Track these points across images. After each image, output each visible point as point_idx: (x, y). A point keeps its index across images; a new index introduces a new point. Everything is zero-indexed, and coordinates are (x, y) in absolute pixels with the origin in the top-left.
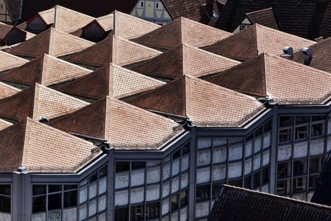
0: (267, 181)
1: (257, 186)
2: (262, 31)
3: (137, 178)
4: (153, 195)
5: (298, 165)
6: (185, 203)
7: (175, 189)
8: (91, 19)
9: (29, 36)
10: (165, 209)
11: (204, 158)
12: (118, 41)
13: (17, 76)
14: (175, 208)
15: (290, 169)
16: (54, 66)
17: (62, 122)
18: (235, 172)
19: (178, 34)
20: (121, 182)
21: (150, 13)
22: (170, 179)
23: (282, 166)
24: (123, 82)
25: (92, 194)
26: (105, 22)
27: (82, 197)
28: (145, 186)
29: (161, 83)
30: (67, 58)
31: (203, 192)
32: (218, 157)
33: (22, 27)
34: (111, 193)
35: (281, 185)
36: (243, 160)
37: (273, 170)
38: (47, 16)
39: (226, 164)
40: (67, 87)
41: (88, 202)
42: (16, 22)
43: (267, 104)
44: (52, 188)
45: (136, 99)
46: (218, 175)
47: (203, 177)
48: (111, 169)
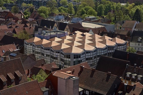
0: (106, 55)
1: (105, 55)
2: (106, 36)
3: (89, 54)
4: (91, 57)
5: (110, 53)
6: (96, 57)
7: (94, 56)
8: (82, 33)
9: (73, 35)
10: (93, 58)
11: (98, 52)
12: (87, 36)
13: (71, 40)
14: (94, 58)
15: (109, 54)
16: (77, 39)
17: (78, 46)
18: (102, 54)
19: (95, 36)
20: (87, 54)
21: (91, 33)
22: (94, 54)
23: (108, 53)
24: (87, 42)
25: (83, 56)
26: (85, 34)
27: (81, 57)
28: (90, 55)
29: (92, 42)
30: (79, 38)
31: (98, 56)
32: (100, 52)
33: (72, 33)
34: (85, 56)
35: (108, 55)
36: (103, 52)
37: (107, 54)
38: (76, 32)
39: (101, 53)
40: (79, 42)
41: (82, 57)
42: (71, 32)
43: (106, 45)
44: (77, 55)
45: (89, 44)
46: (100, 54)
47: (98, 54)
48: (86, 53)
